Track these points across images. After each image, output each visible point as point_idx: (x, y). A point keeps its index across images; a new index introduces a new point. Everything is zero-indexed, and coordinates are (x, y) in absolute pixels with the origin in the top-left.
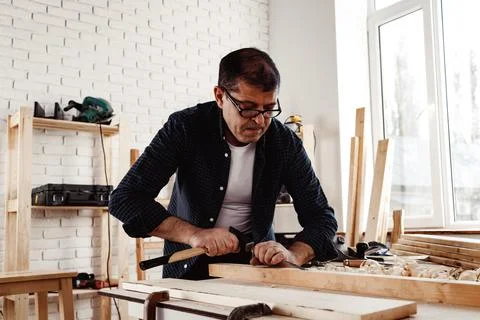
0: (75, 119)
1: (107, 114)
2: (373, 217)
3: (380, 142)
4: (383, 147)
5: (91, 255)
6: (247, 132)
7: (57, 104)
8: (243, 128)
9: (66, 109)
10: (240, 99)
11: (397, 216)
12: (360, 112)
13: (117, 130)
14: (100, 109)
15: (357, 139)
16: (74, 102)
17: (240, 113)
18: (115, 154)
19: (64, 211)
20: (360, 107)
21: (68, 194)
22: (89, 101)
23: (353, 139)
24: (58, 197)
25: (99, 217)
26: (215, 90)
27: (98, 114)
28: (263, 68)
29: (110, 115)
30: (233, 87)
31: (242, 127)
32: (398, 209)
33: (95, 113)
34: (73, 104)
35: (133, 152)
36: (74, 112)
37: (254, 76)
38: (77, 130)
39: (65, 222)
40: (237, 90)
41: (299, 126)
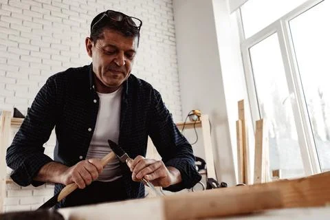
2: (258, 178)
3: (257, 122)
4: (259, 125)
12: (241, 104)
15: (240, 122)
20: (240, 99)
23: (237, 122)
30: (99, 35)
40: (102, 37)
41: (199, 117)
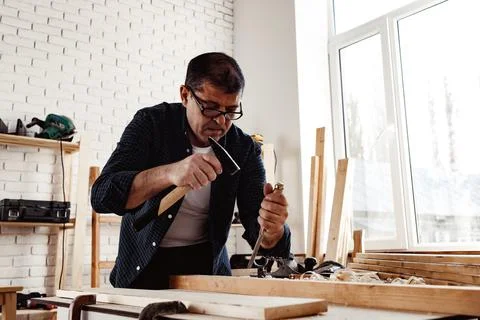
0: (37, 135)
1: (68, 131)
2: (334, 238)
3: (340, 161)
4: (342, 167)
5: (46, 274)
6: (209, 132)
7: (19, 121)
8: (205, 128)
9: (29, 126)
10: (203, 98)
11: (357, 236)
12: (321, 132)
13: (78, 147)
14: (62, 126)
15: (317, 158)
16: (37, 119)
17: (202, 112)
18: (75, 171)
19: (20, 228)
20: (321, 126)
21: (24, 210)
22: (52, 118)
23: (313, 159)
24: (14, 212)
25: (56, 235)
26: (182, 89)
27: (60, 131)
28: (229, 72)
29: (72, 132)
30: (198, 87)
31: (203, 127)
32: (359, 229)
33: (57, 130)
34: (36, 121)
35: (93, 170)
36: (37, 129)
37: (219, 78)
38: (40, 146)
39: (20, 239)
40: (201, 90)
